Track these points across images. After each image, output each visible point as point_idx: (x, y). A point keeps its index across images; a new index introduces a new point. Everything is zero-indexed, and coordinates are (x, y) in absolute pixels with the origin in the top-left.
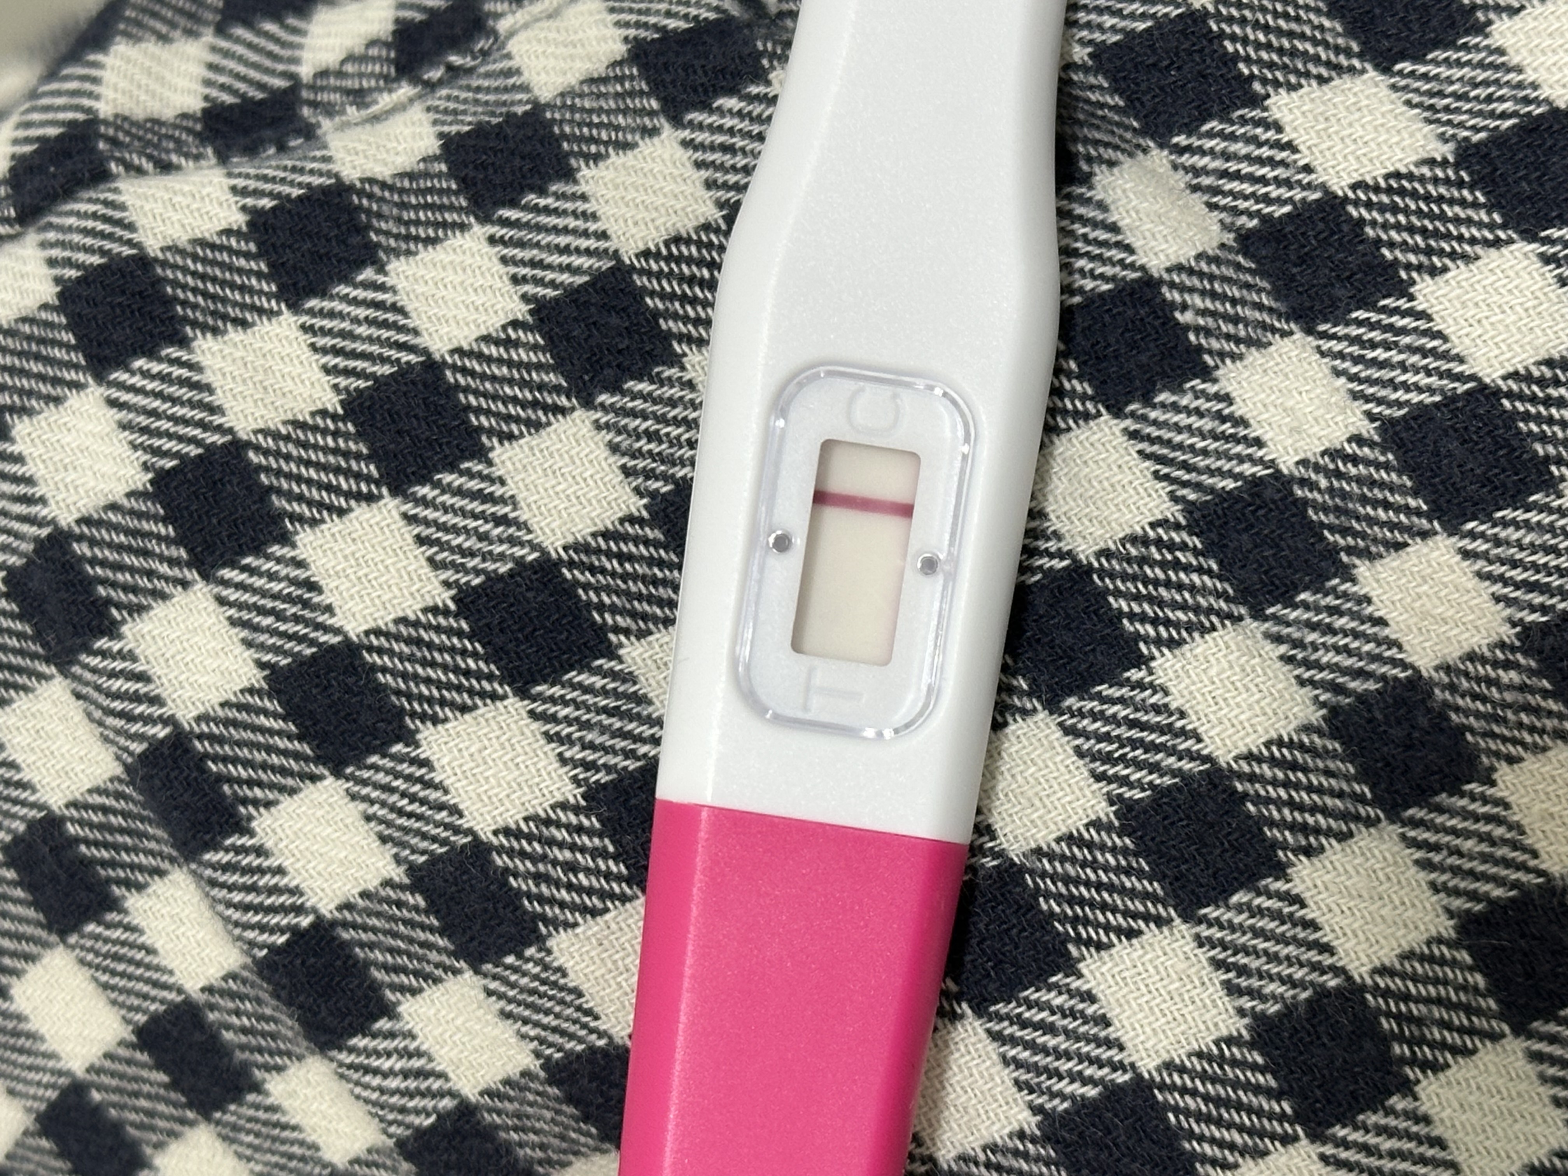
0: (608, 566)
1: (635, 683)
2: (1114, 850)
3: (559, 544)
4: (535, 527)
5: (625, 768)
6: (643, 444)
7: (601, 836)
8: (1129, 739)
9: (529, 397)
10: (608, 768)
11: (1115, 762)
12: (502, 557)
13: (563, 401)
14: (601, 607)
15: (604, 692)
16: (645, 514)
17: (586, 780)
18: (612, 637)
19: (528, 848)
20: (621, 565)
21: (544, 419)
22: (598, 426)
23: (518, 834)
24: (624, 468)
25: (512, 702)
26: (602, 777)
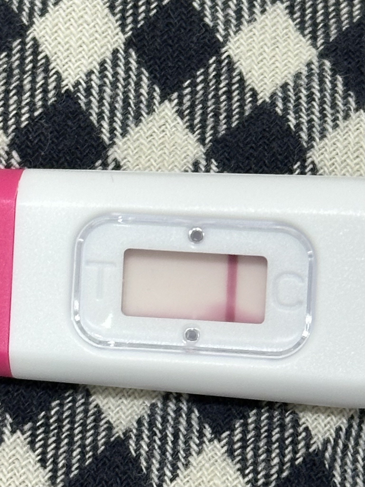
0: (222, 85)
1: (148, 114)
2: (95, 440)
3: (230, 52)
4: (238, 36)
5: (91, 114)
6: (304, 92)
7: (43, 106)
8: (166, 436)
9: (319, 20)
10: (89, 104)
11: (150, 429)
12: (215, 18)
13: (320, 41)
14: (193, 85)
15: (138, 95)
16: (260, 102)
17: (79, 91)
18: (175, 95)
19: (27, 61)
20: (224, 93)
21: (307, 32)
22: (309, 64)
23: (36, 53)
24: (286, 84)
25: (121, 38)
26: (82, 101)
